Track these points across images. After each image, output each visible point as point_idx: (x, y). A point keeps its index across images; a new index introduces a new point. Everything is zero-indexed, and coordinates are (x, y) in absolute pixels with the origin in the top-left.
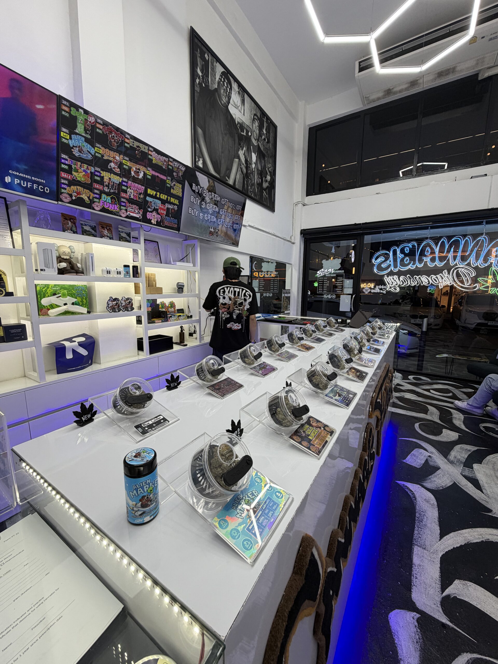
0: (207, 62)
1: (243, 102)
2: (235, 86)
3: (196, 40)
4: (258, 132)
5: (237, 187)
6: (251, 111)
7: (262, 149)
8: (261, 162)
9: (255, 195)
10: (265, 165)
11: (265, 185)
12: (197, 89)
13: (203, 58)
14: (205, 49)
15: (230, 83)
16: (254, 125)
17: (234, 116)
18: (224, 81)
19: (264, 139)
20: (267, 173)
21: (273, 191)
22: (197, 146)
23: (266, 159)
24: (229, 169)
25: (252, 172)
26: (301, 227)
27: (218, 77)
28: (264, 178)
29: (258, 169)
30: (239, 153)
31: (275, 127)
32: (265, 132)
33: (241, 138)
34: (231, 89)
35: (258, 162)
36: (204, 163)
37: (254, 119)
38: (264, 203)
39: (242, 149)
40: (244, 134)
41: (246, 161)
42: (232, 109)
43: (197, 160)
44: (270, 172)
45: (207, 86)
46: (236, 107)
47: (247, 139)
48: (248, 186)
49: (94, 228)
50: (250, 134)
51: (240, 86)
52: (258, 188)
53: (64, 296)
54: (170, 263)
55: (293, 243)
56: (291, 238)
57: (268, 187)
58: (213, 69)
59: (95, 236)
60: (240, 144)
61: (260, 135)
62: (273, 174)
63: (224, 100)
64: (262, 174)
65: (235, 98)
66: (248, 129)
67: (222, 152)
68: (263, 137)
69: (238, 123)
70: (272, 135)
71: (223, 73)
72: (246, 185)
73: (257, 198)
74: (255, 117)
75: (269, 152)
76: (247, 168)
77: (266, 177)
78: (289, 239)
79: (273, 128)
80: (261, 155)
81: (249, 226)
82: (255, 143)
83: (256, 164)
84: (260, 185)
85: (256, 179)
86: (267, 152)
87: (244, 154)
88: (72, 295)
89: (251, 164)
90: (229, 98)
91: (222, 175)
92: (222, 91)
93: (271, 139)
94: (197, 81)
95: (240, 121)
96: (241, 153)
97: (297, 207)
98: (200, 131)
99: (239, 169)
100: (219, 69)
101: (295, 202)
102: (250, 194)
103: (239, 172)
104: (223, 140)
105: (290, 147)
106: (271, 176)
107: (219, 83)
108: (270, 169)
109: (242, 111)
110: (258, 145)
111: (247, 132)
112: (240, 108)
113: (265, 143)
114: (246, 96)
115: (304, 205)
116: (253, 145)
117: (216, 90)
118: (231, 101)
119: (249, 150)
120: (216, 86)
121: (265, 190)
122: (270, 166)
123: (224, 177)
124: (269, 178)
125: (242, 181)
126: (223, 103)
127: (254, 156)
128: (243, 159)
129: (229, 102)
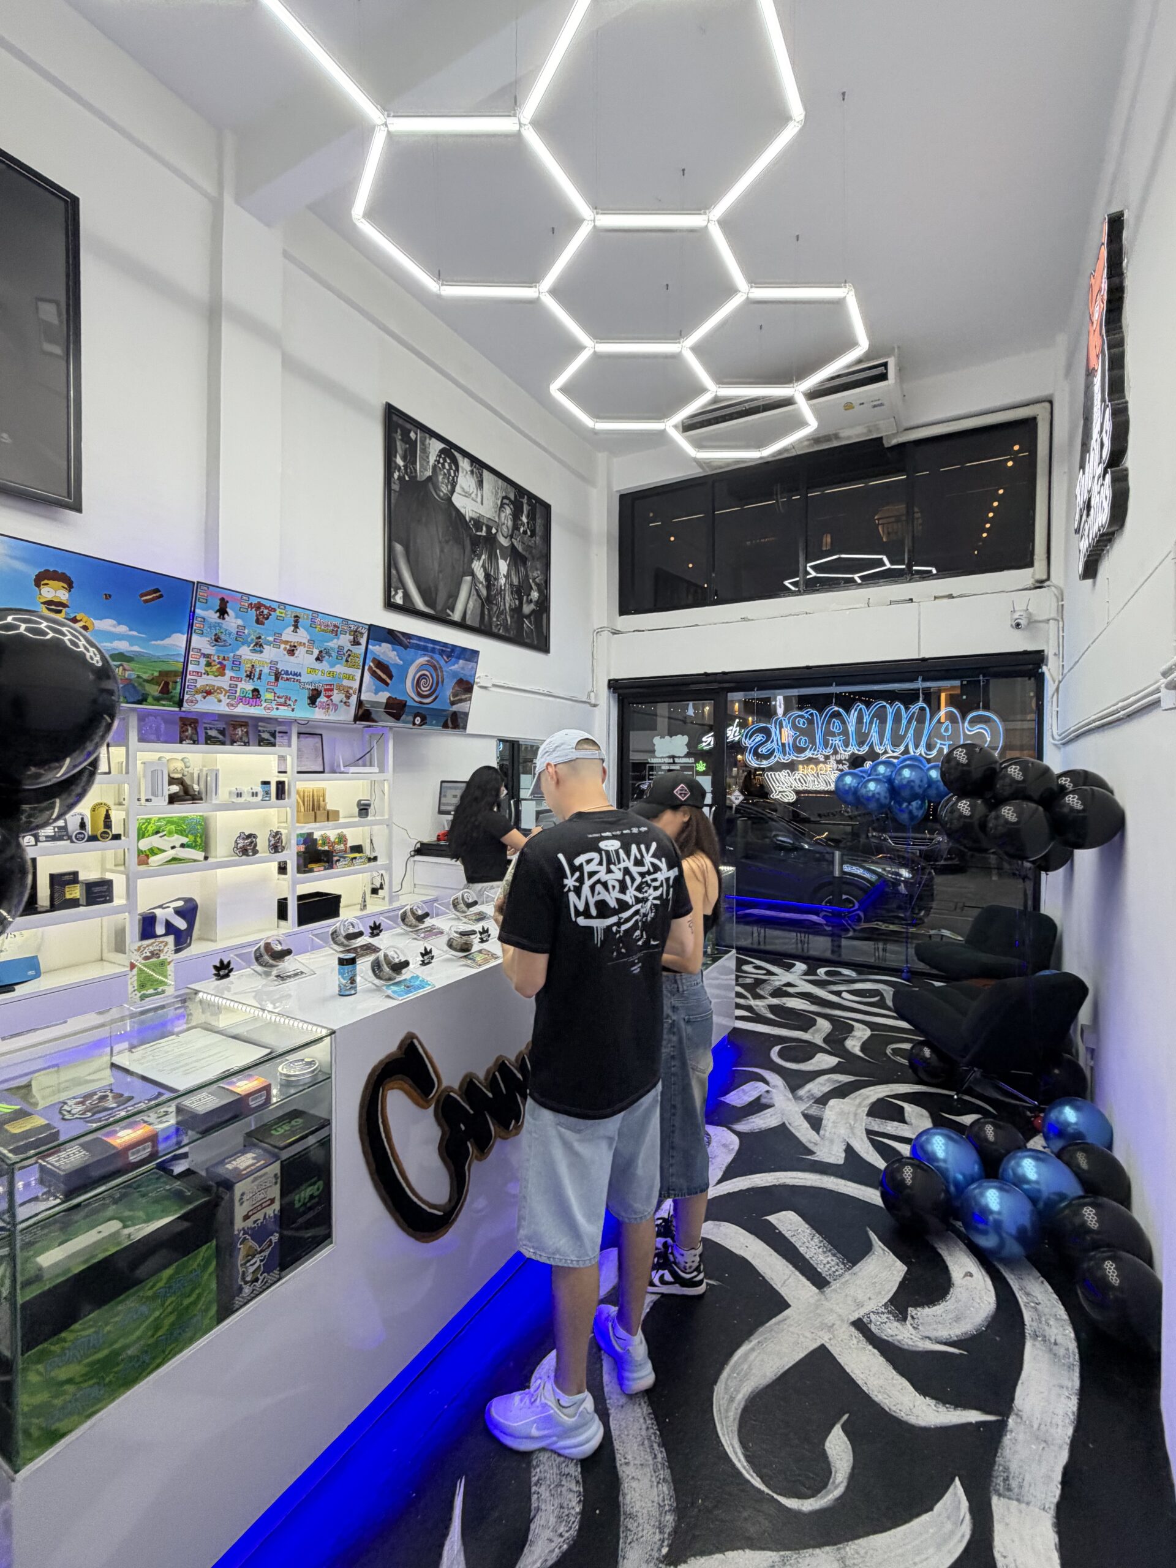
0: (413, 444)
1: (480, 484)
2: (464, 464)
3: (395, 418)
4: (510, 523)
5: (468, 622)
6: (497, 493)
7: (520, 548)
8: (518, 571)
9: (506, 629)
10: (527, 575)
11: (527, 609)
12: (396, 487)
13: (406, 438)
14: (408, 426)
15: (455, 462)
16: (503, 515)
17: (462, 511)
18: (445, 461)
19: (525, 532)
20: (532, 588)
21: (545, 616)
22: (394, 572)
23: (529, 564)
24: (454, 596)
25: (501, 592)
26: (608, 673)
27: (432, 459)
28: (525, 598)
29: (512, 585)
30: (473, 566)
31: (547, 507)
32: (524, 519)
33: (476, 542)
34: (457, 470)
35: (513, 573)
36: (407, 596)
37: (502, 505)
38: (527, 641)
39: (479, 559)
40: (484, 533)
41: (487, 576)
42: (458, 500)
43: (393, 593)
44: (537, 585)
45: (413, 478)
46: (467, 495)
47: (490, 541)
48: (490, 618)
49: (222, 732)
50: (494, 531)
51: (473, 460)
52: (512, 617)
53: (170, 833)
54: (339, 771)
55: (595, 706)
56: (589, 696)
57: (533, 611)
58: (424, 450)
59: (223, 743)
60: (474, 552)
61: (516, 527)
62: (545, 587)
63: (444, 489)
64: (521, 591)
65: (466, 481)
66: (490, 524)
67: (440, 572)
68: (522, 530)
69: (471, 519)
70: (539, 522)
71: (442, 451)
72: (486, 617)
73: (512, 634)
74: (505, 501)
75: (534, 551)
76: (489, 587)
77: (529, 595)
78: (584, 699)
79: (540, 510)
80: (517, 558)
81: (494, 686)
82: (504, 542)
83: (507, 577)
84: (517, 611)
85: (509, 601)
87: (483, 566)
88: (181, 832)
89: (496, 579)
90: (454, 485)
91: (439, 608)
92: (441, 478)
93: (539, 530)
94: (396, 475)
95: (474, 516)
96: (477, 566)
97: (599, 637)
98: (399, 548)
99: (474, 592)
100: (436, 446)
101: (595, 628)
102: (495, 630)
103: (474, 597)
104: (442, 551)
105: (581, 533)
106: (540, 591)
107: (434, 467)
108: (537, 580)
109: (479, 500)
110: (512, 544)
112: (473, 495)
113: (526, 538)
114: (486, 473)
115: (616, 632)
116: (501, 547)
117: (429, 478)
118: (458, 489)
119: (492, 557)
120: (429, 473)
121: (528, 617)
122: (536, 574)
123: (444, 610)
124: (535, 595)
125: (479, 611)
126: (442, 494)
127: (503, 566)
128: (480, 574)
129: (453, 491)
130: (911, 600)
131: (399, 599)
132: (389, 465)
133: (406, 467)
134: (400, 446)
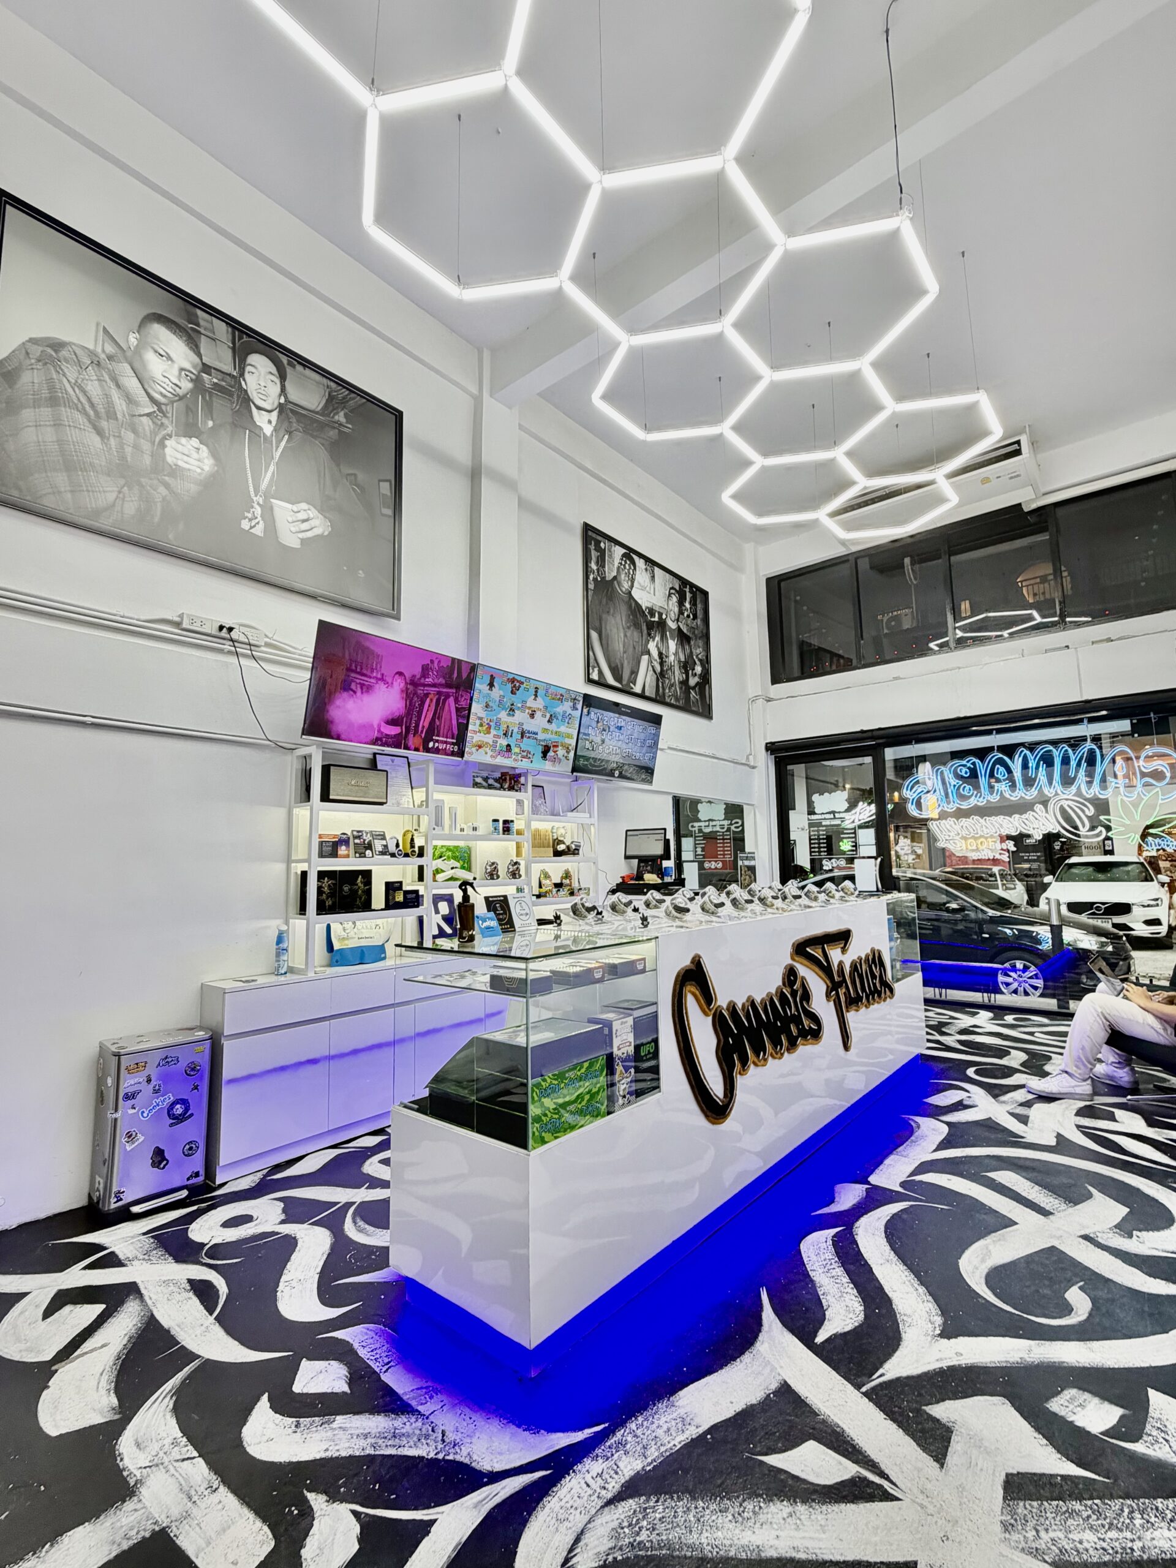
0: (603, 552)
1: (653, 578)
2: (640, 563)
3: (590, 533)
4: (676, 610)
6: (665, 585)
7: (685, 631)
8: (684, 649)
9: (677, 700)
10: (691, 652)
11: (693, 681)
12: (591, 586)
13: (598, 548)
14: (599, 538)
15: (633, 563)
16: (670, 603)
17: (640, 602)
18: (626, 562)
19: (688, 616)
20: (695, 663)
21: (707, 687)
22: (591, 653)
23: (692, 643)
24: (634, 673)
25: (671, 667)
26: (765, 739)
27: (616, 564)
28: (690, 672)
29: (679, 661)
30: (649, 646)
31: (705, 594)
32: (687, 605)
34: (635, 568)
35: (680, 650)
36: (600, 673)
37: (670, 595)
38: (694, 709)
39: (654, 640)
40: (656, 619)
41: (660, 654)
44: (700, 660)
45: (603, 578)
46: (643, 588)
47: (662, 625)
48: (664, 689)
50: (664, 617)
51: (648, 560)
52: (681, 688)
53: (449, 858)
54: (559, 815)
55: (754, 767)
56: (748, 758)
57: (697, 684)
58: (610, 556)
60: (649, 635)
61: (681, 613)
62: (706, 662)
63: (626, 585)
64: (686, 666)
67: (625, 652)
68: (686, 614)
69: (647, 608)
70: (699, 606)
71: (624, 555)
72: (661, 689)
73: (681, 703)
74: (672, 591)
75: (696, 632)
76: (662, 664)
77: (694, 669)
78: (744, 762)
79: (700, 596)
80: (683, 638)
81: (670, 748)
82: (673, 625)
83: (676, 654)
84: (685, 683)
85: (678, 675)
86: (694, 633)
87: (657, 646)
88: (455, 858)
89: (667, 657)
90: (633, 581)
91: (624, 682)
92: (623, 576)
93: (700, 614)
94: (591, 577)
95: (649, 605)
96: (652, 646)
97: (754, 705)
98: (594, 635)
99: (650, 668)
100: (619, 551)
101: (750, 697)
102: (667, 700)
103: (651, 672)
104: (625, 636)
105: (735, 614)
106: (702, 665)
107: (618, 568)
108: (700, 656)
109: (652, 592)
110: (679, 627)
111: (660, 614)
112: (648, 589)
113: (689, 621)
114: (656, 569)
115: (769, 700)
116: (671, 630)
117: (615, 578)
118: (636, 584)
119: (663, 637)
120: (614, 574)
121: (694, 688)
122: (698, 651)
123: (628, 684)
124: (698, 669)
125: (654, 684)
126: (624, 590)
127: (672, 645)
128: (655, 653)
129: (632, 586)
130: (1067, 647)
131: (595, 676)
132: (587, 571)
133: (598, 570)
134: (594, 554)
